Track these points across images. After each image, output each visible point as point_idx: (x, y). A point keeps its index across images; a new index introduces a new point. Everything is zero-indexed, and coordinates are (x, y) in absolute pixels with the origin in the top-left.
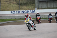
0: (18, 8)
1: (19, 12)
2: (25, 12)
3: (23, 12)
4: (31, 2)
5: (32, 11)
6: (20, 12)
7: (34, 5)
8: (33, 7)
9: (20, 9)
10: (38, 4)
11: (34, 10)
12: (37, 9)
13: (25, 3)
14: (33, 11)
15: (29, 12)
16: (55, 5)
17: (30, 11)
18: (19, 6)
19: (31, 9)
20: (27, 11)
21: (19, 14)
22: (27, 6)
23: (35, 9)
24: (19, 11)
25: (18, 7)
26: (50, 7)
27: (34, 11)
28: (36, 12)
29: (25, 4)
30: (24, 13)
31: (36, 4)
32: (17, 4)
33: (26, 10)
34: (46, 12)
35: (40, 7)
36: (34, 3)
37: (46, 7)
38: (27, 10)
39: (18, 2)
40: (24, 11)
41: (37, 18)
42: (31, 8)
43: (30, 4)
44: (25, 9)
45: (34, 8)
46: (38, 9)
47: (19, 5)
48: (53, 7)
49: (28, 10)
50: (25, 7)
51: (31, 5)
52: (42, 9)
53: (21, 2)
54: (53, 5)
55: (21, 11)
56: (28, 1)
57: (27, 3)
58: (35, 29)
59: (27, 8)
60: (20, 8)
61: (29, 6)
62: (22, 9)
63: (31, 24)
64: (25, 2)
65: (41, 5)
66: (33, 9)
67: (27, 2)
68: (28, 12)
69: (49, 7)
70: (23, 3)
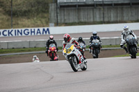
0: (7, 23)
1: (9, 33)
2: (26, 32)
3: (21, 34)
4: (40, 10)
5: (41, 29)
6: (13, 33)
7: (46, 15)
8: (43, 20)
9: (12, 26)
10: (57, 13)
11: (46, 29)
12: (53, 24)
13: (25, 12)
14: (44, 30)
15: (34, 32)
16: (98, 16)
17: (36, 29)
18: (10, 17)
19: (41, 27)
20: (30, 31)
21: (9, 37)
22: (29, 18)
23: (48, 26)
24: (10, 30)
25: (8, 20)
26: (86, 20)
27: (48, 29)
28: (51, 33)
29: (26, 14)
30: (23, 34)
31: (53, 14)
32: (4, 14)
33: (28, 27)
34: (76, 32)
35: (63, 21)
36: (48, 12)
37: (77, 21)
38: (29, 29)
39: (7, 9)
40: (23, 29)
41: (48, 49)
42: (39, 22)
43: (38, 14)
44: (24, 26)
45: (47, 24)
46: (57, 24)
47: (10, 15)
48: (92, 20)
49: (33, 27)
50: (26, 21)
51: (40, 15)
52: (67, 24)
53: (14, 8)
54: (92, 16)
55: (14, 30)
56: (32, 7)
57: (29, 11)
58: (84, 69)
59: (29, 23)
60: (14, 23)
61: (35, 18)
62: (17, 25)
63: (79, 58)
64: (24, 9)
65: (64, 15)
66: (44, 26)
67: (30, 8)
68: (32, 32)
69: (82, 20)
70: (20, 12)
